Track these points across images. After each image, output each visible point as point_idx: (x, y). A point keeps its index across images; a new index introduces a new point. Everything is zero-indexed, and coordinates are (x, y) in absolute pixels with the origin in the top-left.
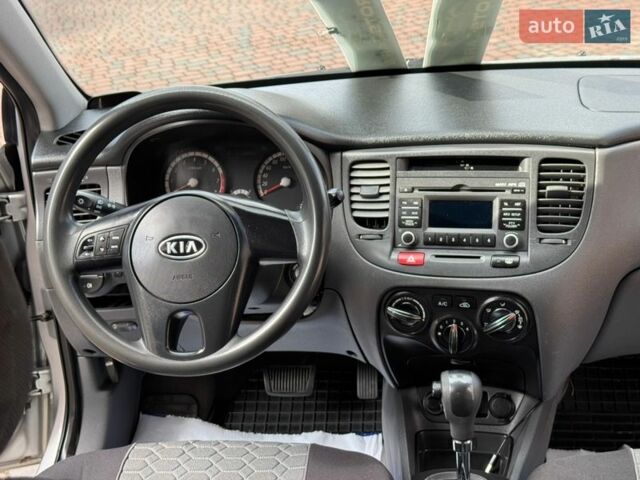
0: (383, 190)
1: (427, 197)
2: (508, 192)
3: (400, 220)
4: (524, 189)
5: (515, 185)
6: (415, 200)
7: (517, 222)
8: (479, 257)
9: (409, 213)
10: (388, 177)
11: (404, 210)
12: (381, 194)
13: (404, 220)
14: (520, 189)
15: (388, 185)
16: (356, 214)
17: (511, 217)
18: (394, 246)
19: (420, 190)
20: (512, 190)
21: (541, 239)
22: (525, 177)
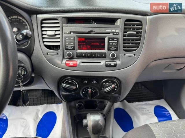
0: (57, 33)
1: (77, 36)
2: (111, 34)
3: (66, 47)
4: (118, 33)
5: (114, 31)
6: (72, 37)
7: (115, 47)
8: (100, 63)
9: (69, 43)
10: (59, 27)
11: (67, 42)
12: (56, 35)
13: (67, 46)
14: (117, 33)
15: (59, 30)
16: (46, 43)
17: (113, 45)
18: (63, 58)
19: (73, 33)
20: (113, 33)
21: (125, 54)
22: (118, 27)
